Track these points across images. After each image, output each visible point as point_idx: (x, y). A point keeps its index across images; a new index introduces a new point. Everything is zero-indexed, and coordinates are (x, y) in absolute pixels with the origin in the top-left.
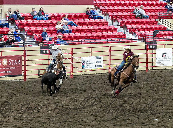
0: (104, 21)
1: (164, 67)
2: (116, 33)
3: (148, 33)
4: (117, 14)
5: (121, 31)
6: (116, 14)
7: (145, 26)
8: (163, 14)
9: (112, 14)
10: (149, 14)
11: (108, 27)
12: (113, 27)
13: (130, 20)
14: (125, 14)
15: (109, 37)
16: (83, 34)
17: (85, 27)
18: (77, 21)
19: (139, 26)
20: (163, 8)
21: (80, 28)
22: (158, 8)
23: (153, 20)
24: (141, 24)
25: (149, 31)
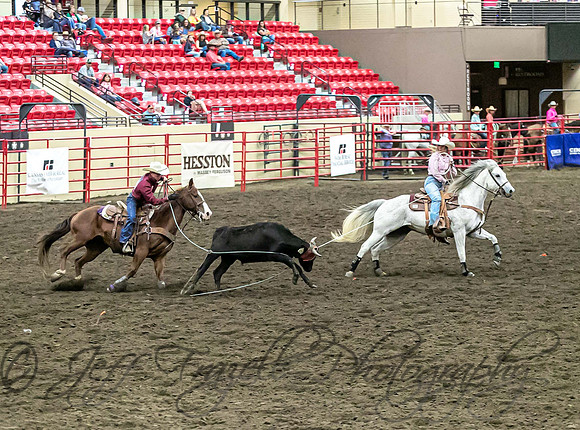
1: (48, 196)
3: (8, 109)
8: (44, 63)
10: (9, 61)
20: (45, 47)
22: (33, 46)
23: (19, 77)
25: (9, 104)
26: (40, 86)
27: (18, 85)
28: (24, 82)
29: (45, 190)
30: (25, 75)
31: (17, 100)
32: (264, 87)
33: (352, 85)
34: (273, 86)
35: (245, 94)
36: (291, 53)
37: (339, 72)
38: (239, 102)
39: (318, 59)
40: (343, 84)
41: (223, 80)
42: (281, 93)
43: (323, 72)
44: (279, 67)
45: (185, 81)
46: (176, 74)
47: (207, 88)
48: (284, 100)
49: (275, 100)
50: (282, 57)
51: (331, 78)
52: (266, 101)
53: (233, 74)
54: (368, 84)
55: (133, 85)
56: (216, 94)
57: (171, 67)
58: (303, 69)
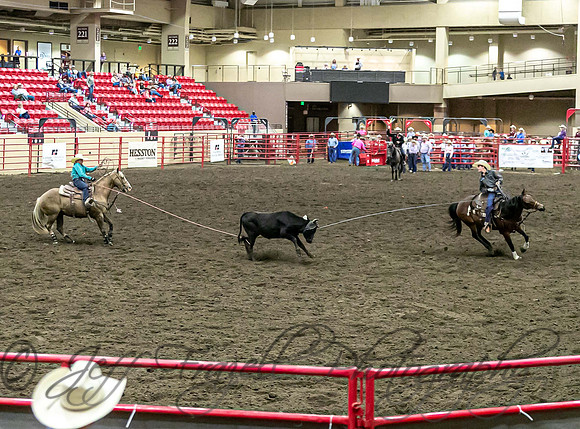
1: (54, 169)
3: (32, 121)
8: (53, 96)
10: (34, 94)
13: (7, 103)
25: (33, 118)
26: (51, 108)
27: (39, 107)
29: (53, 166)
30: (43, 102)
31: (38, 116)
32: (175, 112)
33: (223, 112)
34: (180, 112)
35: (164, 116)
36: (190, 94)
37: (216, 105)
38: (161, 120)
39: (205, 98)
40: (218, 112)
41: (152, 108)
42: (184, 116)
43: (208, 105)
44: (184, 102)
45: (132, 108)
46: (127, 104)
47: (144, 112)
48: (186, 120)
49: (181, 120)
50: (185, 96)
51: (212, 108)
52: (176, 120)
53: (158, 105)
54: (232, 112)
55: (103, 110)
56: (148, 116)
57: (124, 100)
58: (196, 103)
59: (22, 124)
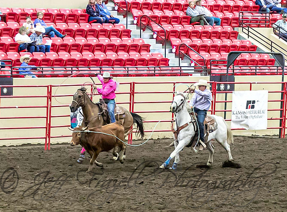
0: (122, 27)
1: (249, 131)
2: (148, 56)
3: (218, 56)
4: (150, 13)
5: (157, 50)
6: (147, 13)
7: (209, 42)
8: (250, 18)
9: (139, 13)
10: (220, 15)
11: (130, 41)
12: (141, 41)
13: (179, 28)
14: (169, 13)
15: (132, 62)
16: (76, 55)
17: (81, 40)
18: (63, 26)
19: (198, 42)
20: (251, 4)
21: (69, 41)
22: (241, 3)
23: (229, 29)
24: (202, 38)
25: (219, 52)
26: (245, 37)
28: (233, 33)
29: (247, 126)
30: (233, 27)
31: (225, 48)
59: (202, 61)
